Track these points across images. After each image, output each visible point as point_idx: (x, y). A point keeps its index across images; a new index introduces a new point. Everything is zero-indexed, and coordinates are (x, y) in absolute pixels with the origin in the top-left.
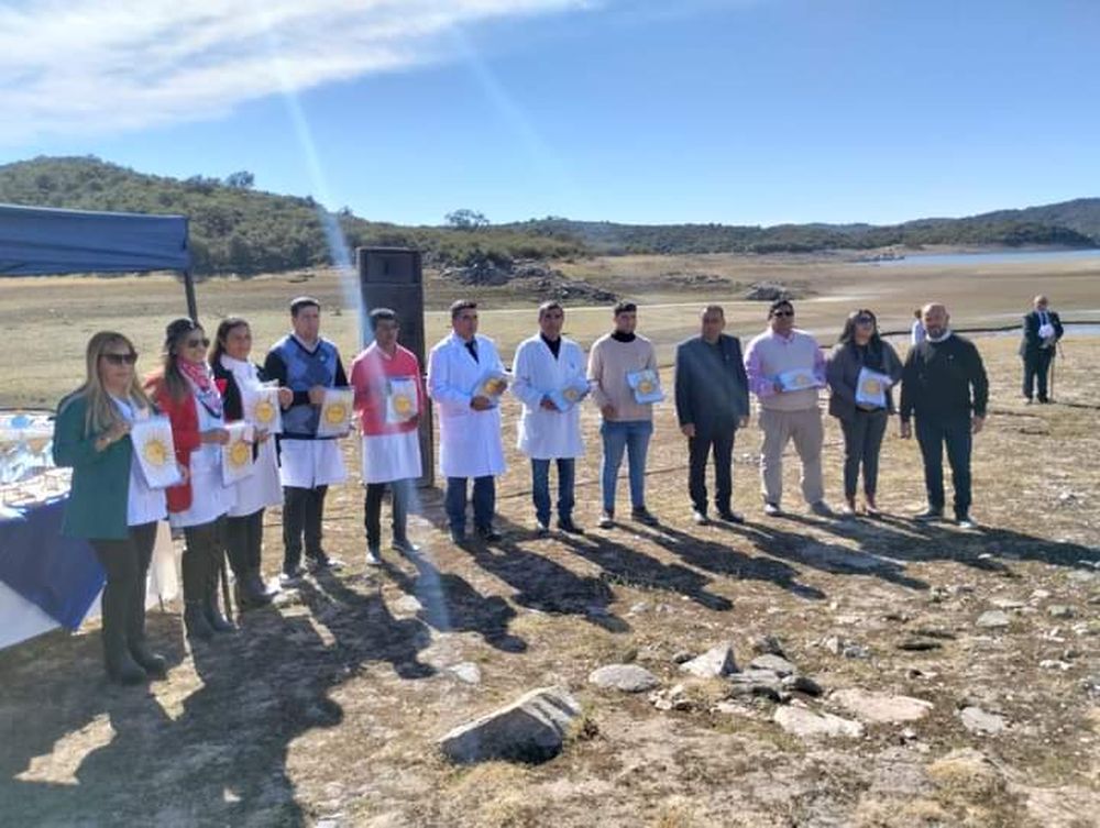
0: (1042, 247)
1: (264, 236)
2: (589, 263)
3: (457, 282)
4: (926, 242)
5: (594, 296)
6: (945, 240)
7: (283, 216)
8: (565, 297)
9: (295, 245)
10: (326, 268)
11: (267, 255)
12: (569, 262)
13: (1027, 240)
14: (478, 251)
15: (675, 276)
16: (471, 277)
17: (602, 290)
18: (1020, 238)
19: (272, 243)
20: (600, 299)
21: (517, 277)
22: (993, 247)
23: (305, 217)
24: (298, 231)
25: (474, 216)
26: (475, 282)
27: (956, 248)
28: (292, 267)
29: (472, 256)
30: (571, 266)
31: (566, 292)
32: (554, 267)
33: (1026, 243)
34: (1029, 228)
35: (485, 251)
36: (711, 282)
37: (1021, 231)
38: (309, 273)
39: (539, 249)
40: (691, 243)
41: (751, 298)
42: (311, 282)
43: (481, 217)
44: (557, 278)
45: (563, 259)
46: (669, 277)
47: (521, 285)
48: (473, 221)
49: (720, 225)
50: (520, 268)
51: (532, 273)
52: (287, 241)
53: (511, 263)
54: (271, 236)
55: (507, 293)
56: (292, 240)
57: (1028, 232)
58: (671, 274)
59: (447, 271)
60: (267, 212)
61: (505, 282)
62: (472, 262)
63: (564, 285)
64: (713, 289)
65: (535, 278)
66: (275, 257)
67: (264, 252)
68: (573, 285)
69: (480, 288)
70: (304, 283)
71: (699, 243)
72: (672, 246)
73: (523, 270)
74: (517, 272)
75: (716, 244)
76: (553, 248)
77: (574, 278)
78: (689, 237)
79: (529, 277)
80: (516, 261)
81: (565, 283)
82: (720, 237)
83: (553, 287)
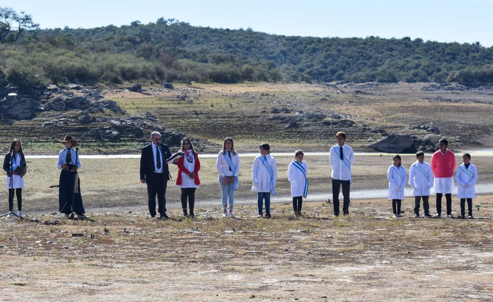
2: (166, 92)
8: (114, 139)
12: (137, 89)
21: (50, 108)
25: (16, 18)
30: (138, 95)
31: (115, 133)
32: (109, 95)
39: (94, 69)
40: (375, 65)
41: (375, 148)
43: (27, 19)
44: (108, 111)
45: (126, 84)
46: (271, 116)
48: (14, 26)
49: (419, 41)
50: (56, 96)
51: (70, 105)
53: (44, 88)
63: (116, 123)
68: (127, 122)
71: (384, 67)
72: (344, 69)
73: (59, 100)
74: (51, 100)
75: (410, 69)
76: (117, 69)
77: (133, 113)
78: (371, 58)
79: (66, 110)
80: (53, 87)
81: (118, 119)
82: (418, 58)
83: (98, 125)
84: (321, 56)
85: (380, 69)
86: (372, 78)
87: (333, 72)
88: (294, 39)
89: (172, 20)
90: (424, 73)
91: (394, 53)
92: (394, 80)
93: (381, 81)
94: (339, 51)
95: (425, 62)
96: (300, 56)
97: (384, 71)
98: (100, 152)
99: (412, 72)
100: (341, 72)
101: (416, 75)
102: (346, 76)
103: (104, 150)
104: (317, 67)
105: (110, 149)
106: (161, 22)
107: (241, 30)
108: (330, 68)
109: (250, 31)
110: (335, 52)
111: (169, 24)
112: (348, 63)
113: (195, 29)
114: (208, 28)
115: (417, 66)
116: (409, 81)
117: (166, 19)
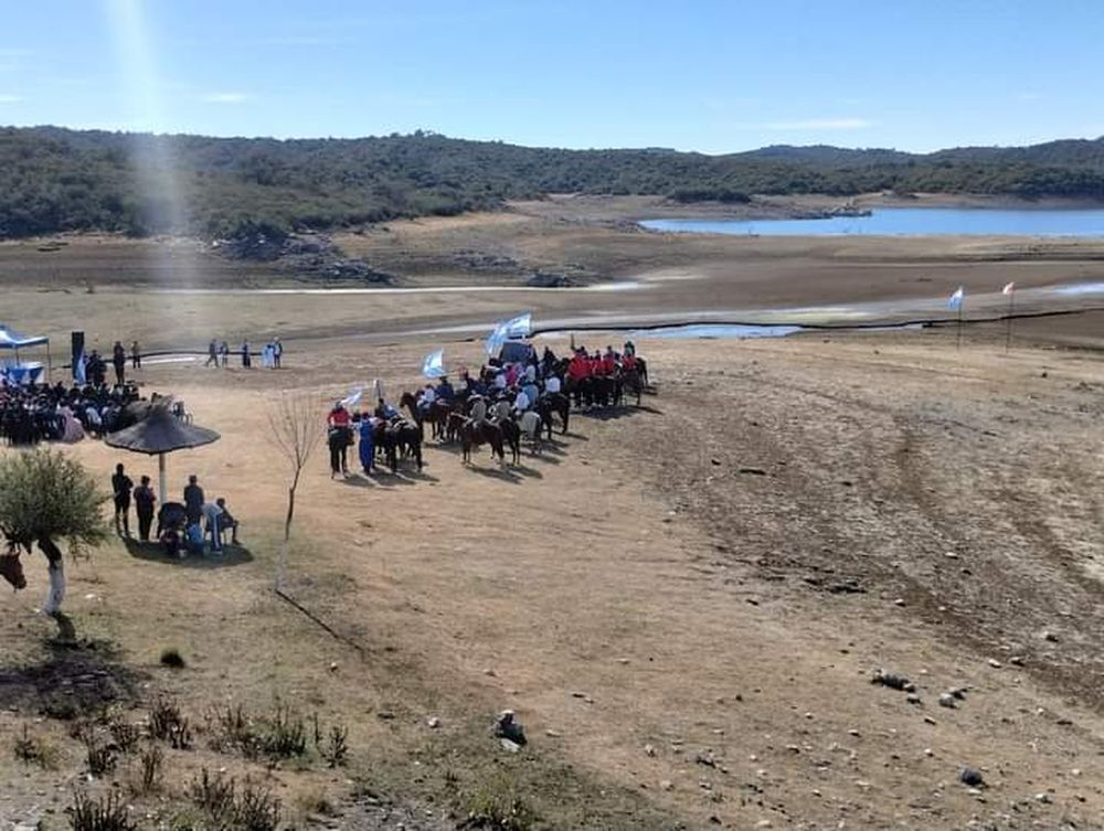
0: (1067, 202)
1: (10, 195)
2: (382, 236)
3: (224, 256)
4: (922, 189)
5: (367, 277)
6: (946, 188)
7: (33, 169)
8: (337, 277)
9: (45, 206)
10: (80, 234)
11: (13, 217)
12: (360, 233)
13: (1047, 191)
14: (250, 222)
15: (467, 256)
16: (238, 252)
17: (376, 271)
18: (1038, 188)
19: (19, 204)
20: (372, 281)
21: (291, 252)
22: (1006, 198)
23: (56, 171)
24: (49, 190)
26: (244, 257)
27: (957, 199)
28: (40, 232)
29: (242, 227)
30: (361, 238)
31: (337, 272)
32: (339, 239)
33: (1044, 195)
34: (1052, 175)
35: (257, 222)
36: (496, 264)
37: (1041, 179)
38: (63, 240)
39: (327, 217)
40: (611, 179)
41: (528, 284)
42: (63, 251)
44: (333, 255)
45: (352, 228)
46: (458, 256)
47: (292, 263)
50: (294, 242)
51: (306, 249)
52: (37, 200)
53: (286, 236)
54: (19, 195)
55: (276, 271)
56: (42, 201)
57: (1049, 181)
58: (462, 253)
59: (215, 244)
60: (12, 162)
61: (277, 259)
62: (243, 234)
63: (338, 264)
64: (495, 273)
65: (310, 255)
66: (22, 221)
67: (10, 214)
68: (347, 264)
69: (246, 264)
70: (56, 252)
71: (619, 181)
72: (584, 181)
73: (297, 246)
74: (290, 247)
75: (642, 182)
76: (346, 216)
77: (353, 255)
78: (608, 171)
79: (302, 253)
80: (292, 234)
81: (340, 262)
82: (651, 172)
83: (325, 266)
84: (564, 168)
85: (615, 182)
86: (608, 191)
87: (574, 184)
88: (540, 151)
89: (429, 132)
90: (654, 187)
91: (631, 166)
92: (627, 193)
93: (615, 194)
94: (581, 164)
95: (656, 175)
96: (546, 168)
97: (618, 185)
98: (325, 288)
99: (643, 185)
100: (581, 184)
101: (646, 188)
102: (586, 188)
103: (328, 285)
104: (561, 179)
105: (333, 285)
106: (419, 133)
107: (493, 142)
108: (572, 180)
109: (501, 143)
110: (577, 166)
111: (426, 135)
112: (588, 176)
113: (450, 140)
114: (462, 141)
115: (648, 180)
116: (641, 194)
117: (423, 130)
